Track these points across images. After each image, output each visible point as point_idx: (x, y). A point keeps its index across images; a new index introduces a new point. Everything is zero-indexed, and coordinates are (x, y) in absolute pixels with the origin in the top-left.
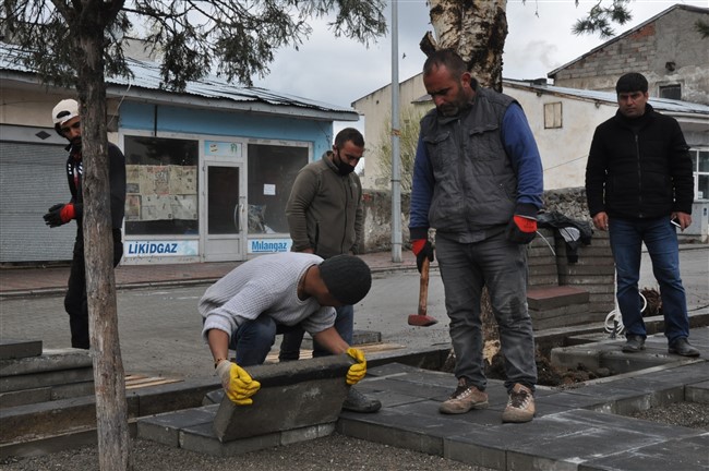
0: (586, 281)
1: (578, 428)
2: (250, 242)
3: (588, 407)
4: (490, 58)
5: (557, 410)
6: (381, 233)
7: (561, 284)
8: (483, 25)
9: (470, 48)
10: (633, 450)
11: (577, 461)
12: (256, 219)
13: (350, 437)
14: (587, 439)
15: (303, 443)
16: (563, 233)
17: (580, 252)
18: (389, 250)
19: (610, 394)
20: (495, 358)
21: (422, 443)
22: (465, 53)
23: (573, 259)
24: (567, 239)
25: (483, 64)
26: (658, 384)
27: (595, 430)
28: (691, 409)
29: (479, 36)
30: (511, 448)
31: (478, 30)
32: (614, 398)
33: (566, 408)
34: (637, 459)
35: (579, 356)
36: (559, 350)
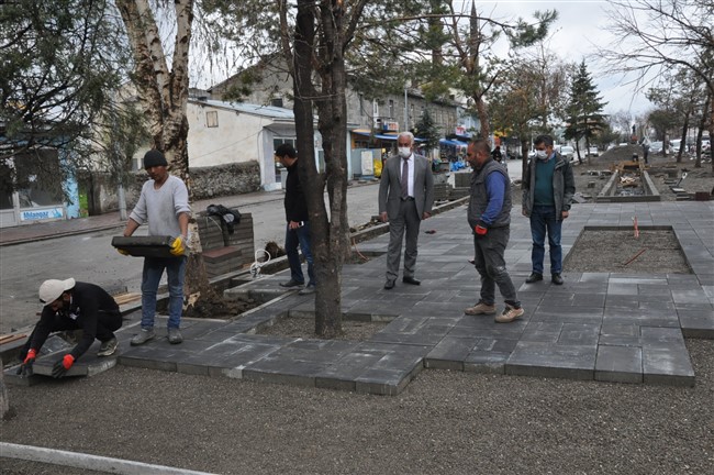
0: (239, 242)
1: (241, 346)
2: (22, 213)
3: (245, 332)
4: (181, 142)
5: (230, 336)
6: (111, 200)
7: (226, 245)
8: (175, 125)
9: (169, 137)
10: (266, 357)
11: (241, 368)
12: (25, 198)
13: (126, 366)
14: (245, 353)
15: (101, 373)
16: (225, 217)
17: (235, 227)
18: (118, 211)
19: (255, 321)
20: (195, 303)
21: (165, 366)
22: (166, 140)
23: (231, 232)
24: (228, 221)
25: (177, 146)
26: (277, 311)
27: (249, 347)
28: (291, 322)
29: (173, 131)
30: (210, 364)
31: (173, 128)
32: (256, 323)
33: (235, 334)
34: (267, 361)
35: (239, 294)
36: (228, 290)
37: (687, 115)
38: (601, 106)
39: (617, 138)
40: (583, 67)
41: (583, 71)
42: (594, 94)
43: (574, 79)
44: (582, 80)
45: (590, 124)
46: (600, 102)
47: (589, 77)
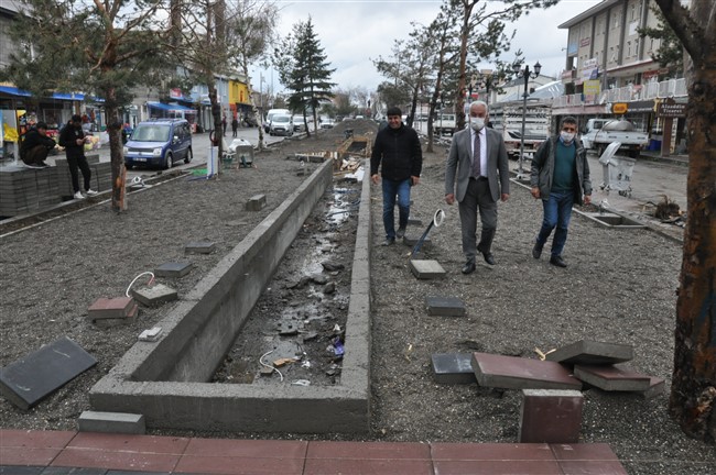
37: (416, 90)
38: (328, 73)
39: (355, 110)
40: (309, 26)
41: (309, 31)
42: (321, 59)
43: (300, 39)
44: (309, 42)
45: (317, 93)
46: (328, 68)
47: (316, 38)
